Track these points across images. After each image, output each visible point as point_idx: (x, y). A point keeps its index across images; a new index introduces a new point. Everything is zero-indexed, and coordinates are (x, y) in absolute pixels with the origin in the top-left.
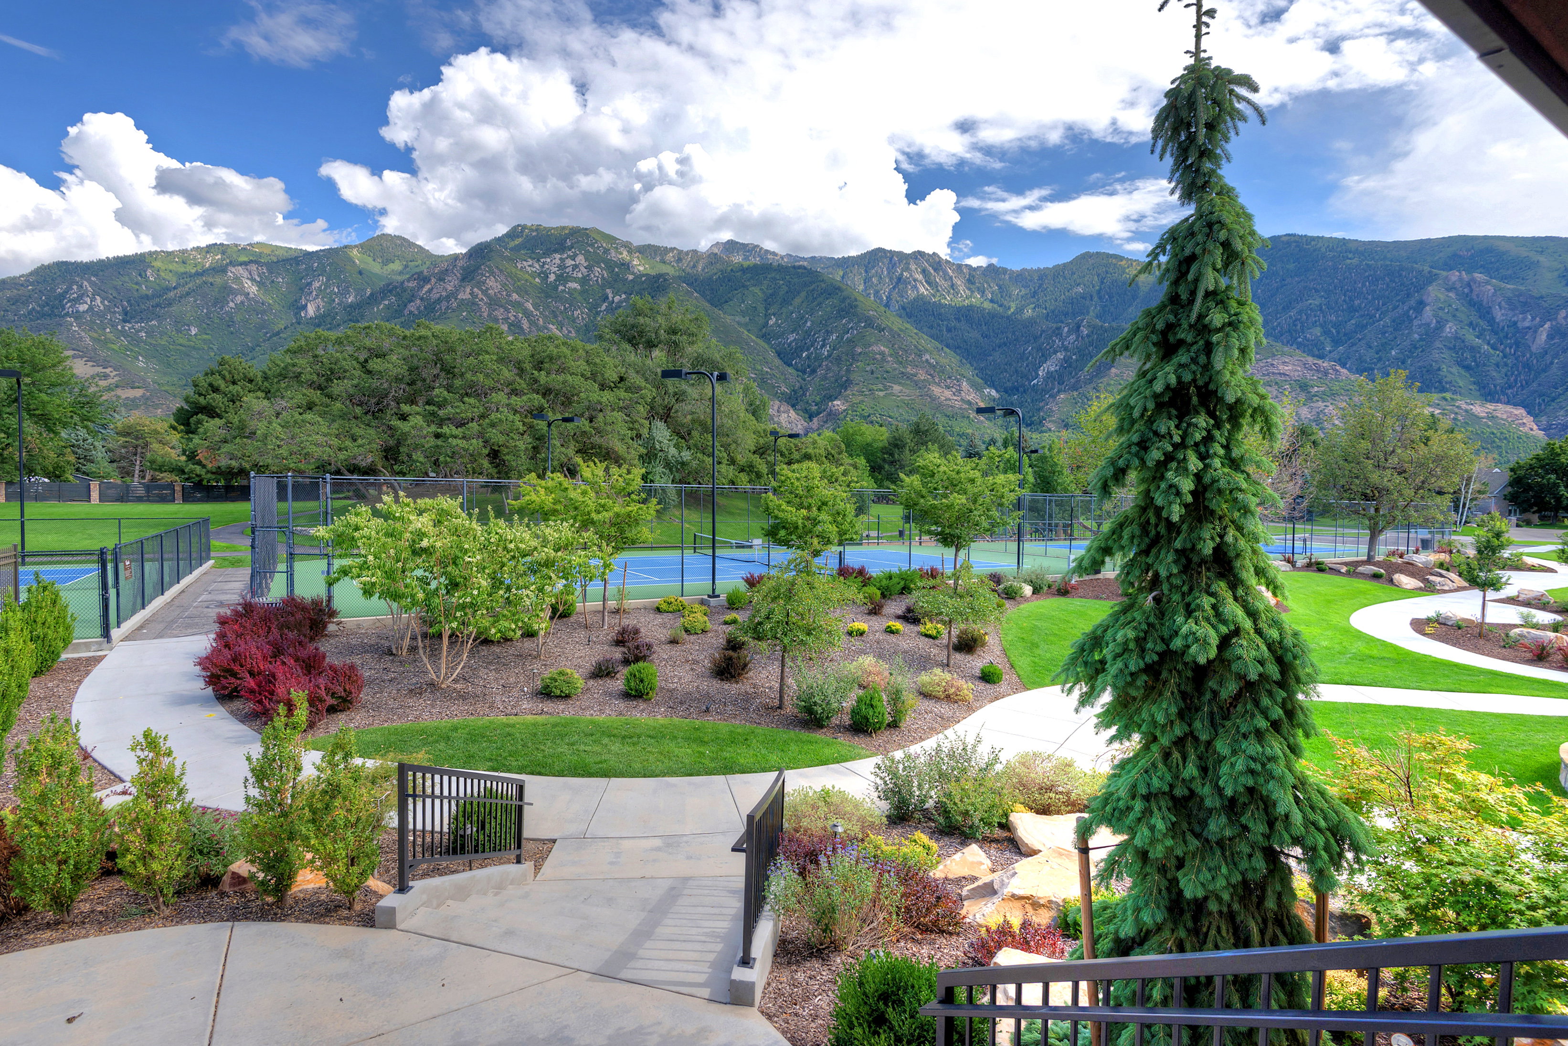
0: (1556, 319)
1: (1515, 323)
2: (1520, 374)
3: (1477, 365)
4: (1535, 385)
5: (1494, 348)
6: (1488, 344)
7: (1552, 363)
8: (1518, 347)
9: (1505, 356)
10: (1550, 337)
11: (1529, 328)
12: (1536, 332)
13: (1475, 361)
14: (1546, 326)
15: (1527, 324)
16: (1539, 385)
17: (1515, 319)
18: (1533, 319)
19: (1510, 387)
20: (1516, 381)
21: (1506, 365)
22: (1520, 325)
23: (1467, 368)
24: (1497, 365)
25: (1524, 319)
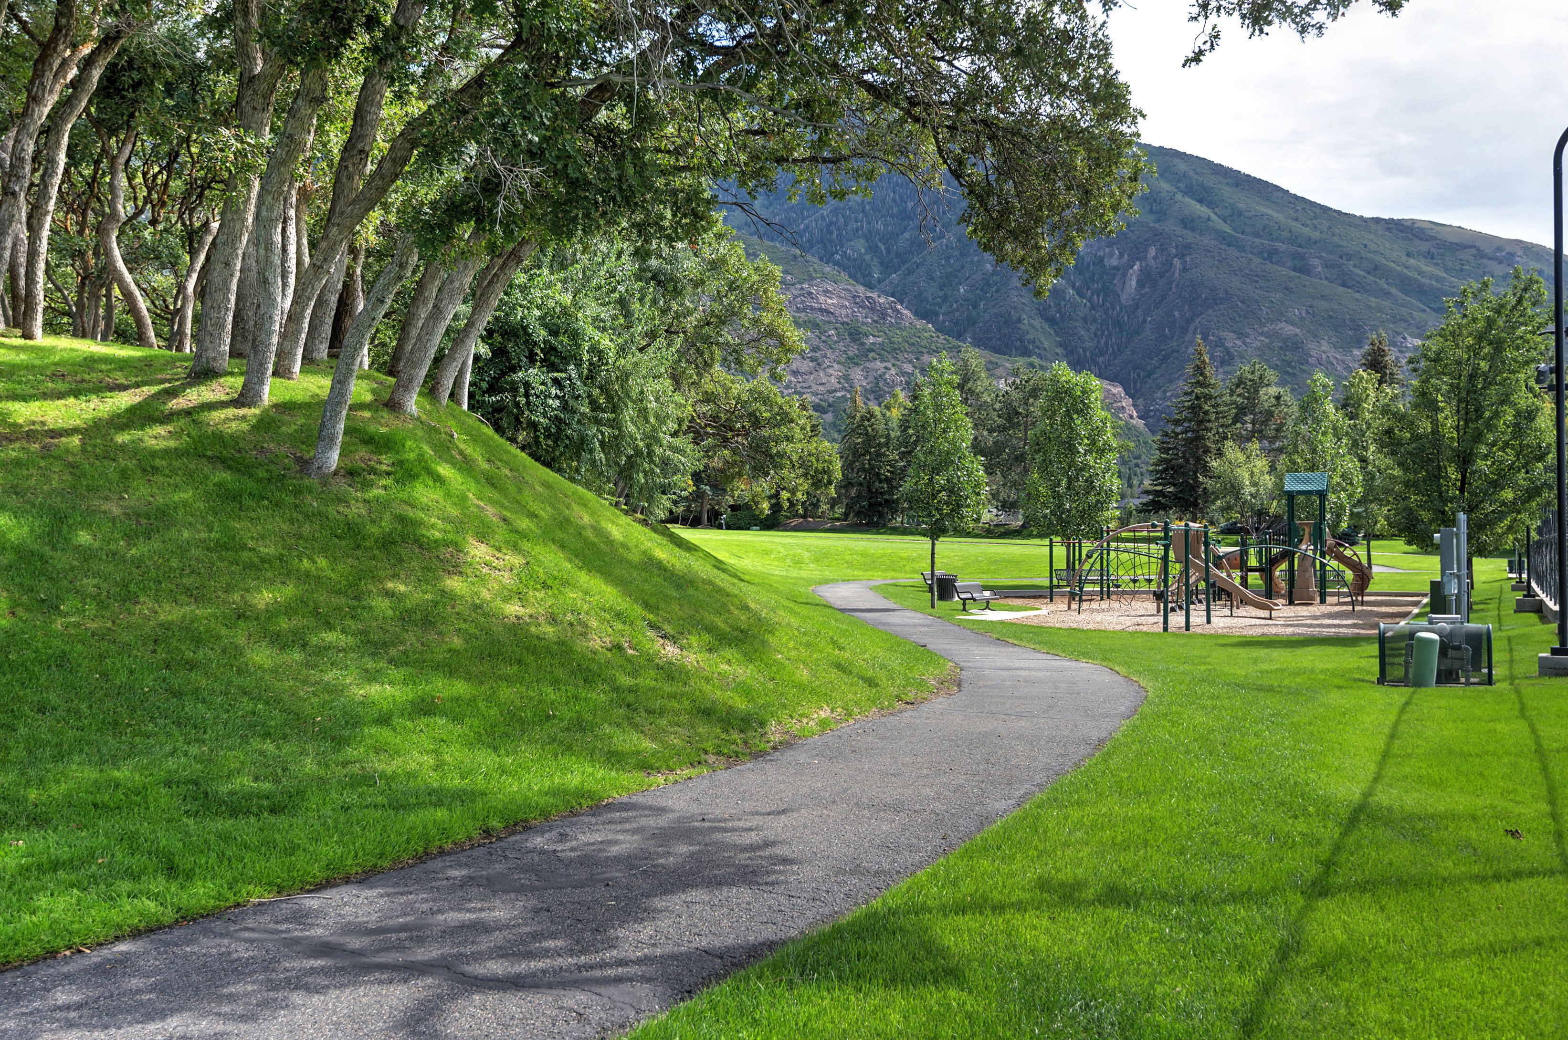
0: (1145, 257)
1: (1101, 259)
2: (1110, 334)
3: (1062, 317)
4: (1128, 352)
5: (1081, 296)
6: (1073, 287)
7: (1144, 322)
8: (1106, 295)
9: (1093, 308)
10: (1141, 284)
11: (1117, 268)
12: (1124, 275)
13: (1060, 312)
14: (1136, 267)
15: (1114, 262)
16: (1133, 352)
17: (1101, 253)
18: (1121, 255)
19: (1101, 354)
20: (1106, 344)
21: (1095, 320)
22: (1106, 261)
23: (1051, 321)
24: (1085, 320)
25: (1111, 255)
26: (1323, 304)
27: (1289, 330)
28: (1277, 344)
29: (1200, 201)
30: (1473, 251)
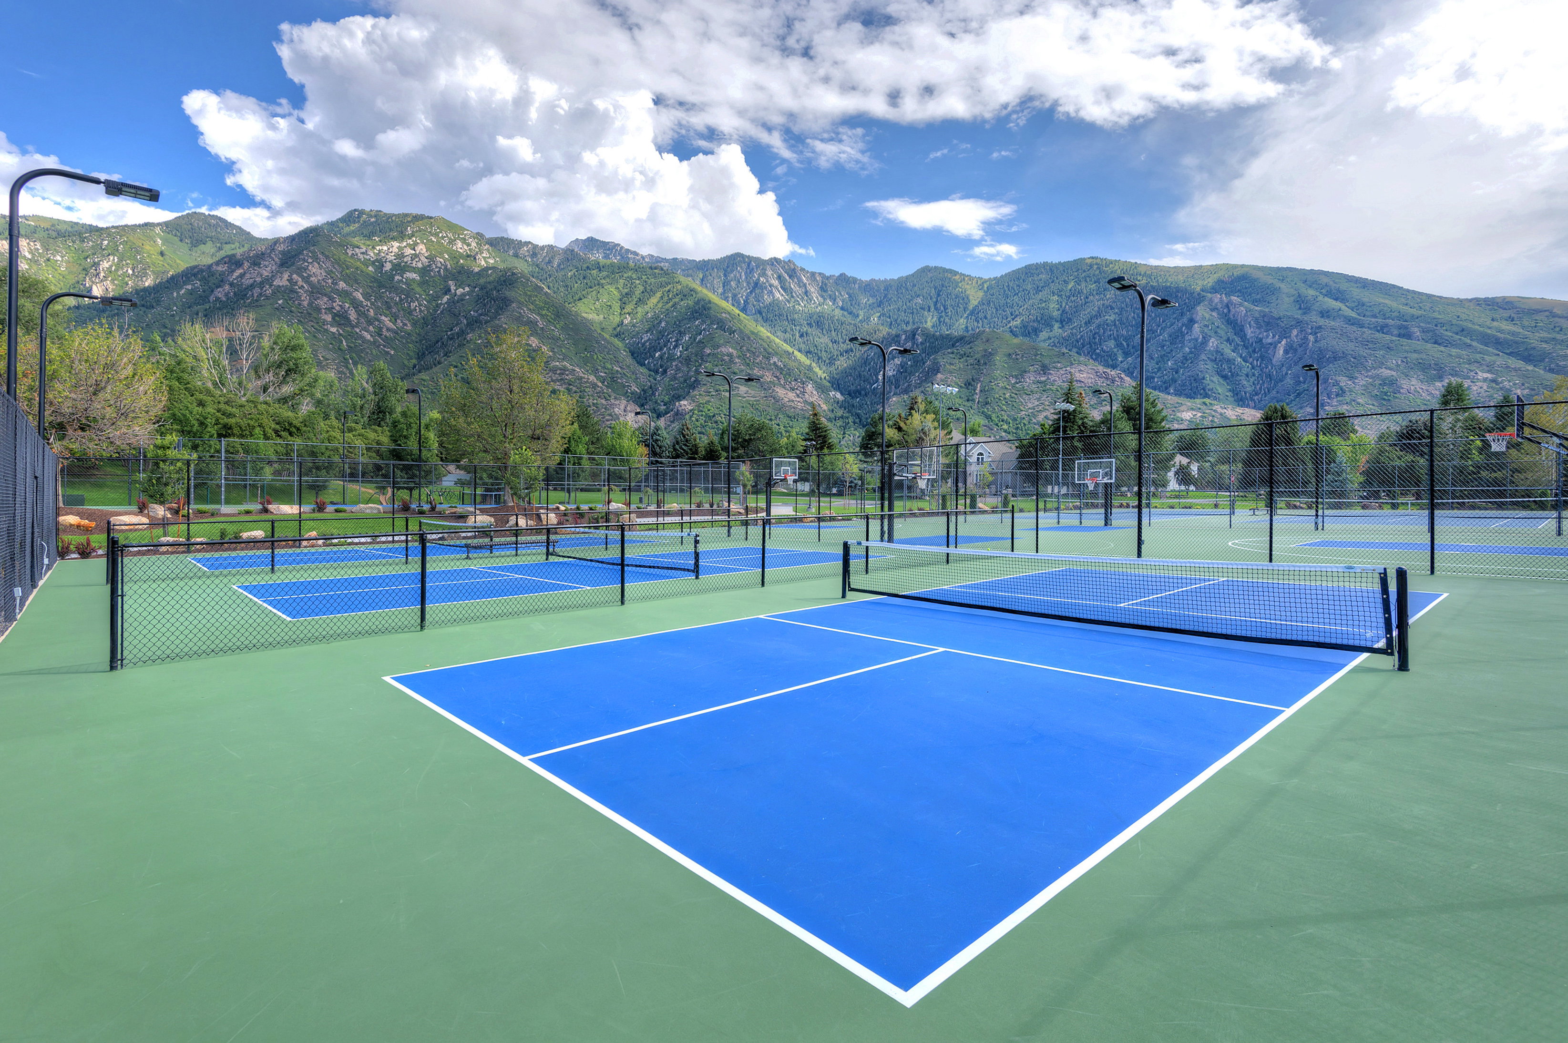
0: (1290, 336)
1: (1261, 340)
2: (1264, 383)
3: (1232, 375)
4: (1274, 392)
5: (1245, 361)
6: (1241, 357)
7: (1286, 374)
8: (1262, 360)
9: (1253, 368)
10: (1286, 352)
11: (1271, 344)
12: (1275, 347)
13: (1231, 372)
14: (1283, 343)
15: (1269, 340)
16: (1278, 392)
17: (1261, 336)
18: (1274, 336)
19: (1257, 394)
20: (1260, 389)
21: (1254, 375)
22: (1264, 341)
23: (1225, 377)
24: (1247, 375)
25: (1267, 336)
26: (1415, 356)
27: (1386, 373)
28: (1378, 382)
29: (1336, 299)
30: (1547, 313)
